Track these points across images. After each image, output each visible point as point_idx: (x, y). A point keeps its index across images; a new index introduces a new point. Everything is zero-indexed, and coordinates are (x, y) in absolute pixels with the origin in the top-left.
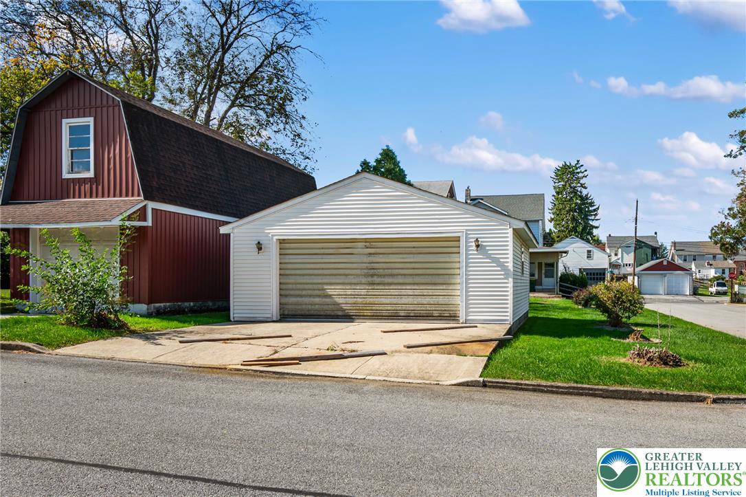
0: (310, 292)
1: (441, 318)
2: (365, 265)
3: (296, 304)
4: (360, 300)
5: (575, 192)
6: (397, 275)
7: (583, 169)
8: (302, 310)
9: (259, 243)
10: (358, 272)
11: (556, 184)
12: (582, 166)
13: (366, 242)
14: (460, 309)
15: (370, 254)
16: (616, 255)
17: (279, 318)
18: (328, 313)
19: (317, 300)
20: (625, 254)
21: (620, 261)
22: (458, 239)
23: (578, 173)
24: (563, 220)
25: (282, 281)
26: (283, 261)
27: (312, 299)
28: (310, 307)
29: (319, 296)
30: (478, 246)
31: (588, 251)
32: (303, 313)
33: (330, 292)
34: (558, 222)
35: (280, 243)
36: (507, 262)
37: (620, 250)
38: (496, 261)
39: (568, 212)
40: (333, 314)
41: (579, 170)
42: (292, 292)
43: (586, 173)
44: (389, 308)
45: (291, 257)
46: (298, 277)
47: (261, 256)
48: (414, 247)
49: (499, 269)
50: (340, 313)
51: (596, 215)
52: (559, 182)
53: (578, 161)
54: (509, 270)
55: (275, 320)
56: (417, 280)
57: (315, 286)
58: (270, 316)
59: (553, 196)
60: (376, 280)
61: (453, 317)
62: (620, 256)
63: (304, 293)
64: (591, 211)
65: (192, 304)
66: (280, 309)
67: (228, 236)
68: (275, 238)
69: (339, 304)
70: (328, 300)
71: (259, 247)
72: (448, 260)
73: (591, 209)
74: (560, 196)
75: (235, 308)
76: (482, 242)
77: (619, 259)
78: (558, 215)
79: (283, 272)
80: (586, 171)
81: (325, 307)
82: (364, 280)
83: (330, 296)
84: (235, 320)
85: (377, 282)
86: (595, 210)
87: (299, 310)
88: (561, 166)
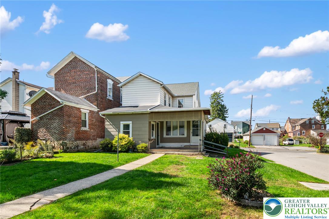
7: (222, 94)
11: (211, 100)
20: (238, 128)
21: (236, 131)
37: (236, 126)
39: (216, 111)
43: (223, 96)
51: (227, 112)
52: (213, 99)
53: (220, 91)
62: (236, 129)
73: (225, 110)
74: (213, 105)
86: (226, 111)
88: (213, 93)
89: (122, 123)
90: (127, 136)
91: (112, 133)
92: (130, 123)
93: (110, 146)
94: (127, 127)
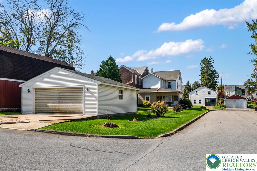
0: (43, 105)
1: (78, 113)
2: (58, 96)
3: (40, 109)
4: (56, 108)
5: (209, 69)
6: (67, 99)
8: (41, 110)
9: (28, 90)
10: (56, 98)
11: (202, 66)
12: (212, 59)
13: (58, 89)
14: (83, 110)
15: (59, 93)
16: (228, 93)
17: (35, 113)
18: (48, 111)
19: (45, 107)
22: (82, 88)
23: (210, 61)
24: (204, 79)
25: (36, 101)
26: (36, 95)
27: (44, 107)
28: (43, 110)
29: (45, 106)
30: (87, 90)
31: (209, 91)
32: (41, 111)
33: (48, 105)
34: (202, 80)
35: (35, 90)
36: (96, 95)
37: (229, 91)
38: (93, 95)
39: (206, 76)
40: (49, 112)
41: (211, 60)
42: (38, 105)
44: (64, 110)
45: (38, 94)
46: (40, 100)
47: (29, 94)
48: (71, 91)
49: (94, 97)
50: (51, 112)
52: (203, 65)
53: (210, 57)
54: (97, 98)
55: (33, 113)
56: (72, 101)
57: (44, 103)
58: (32, 112)
59: (201, 70)
60: (61, 101)
61: (81, 113)
63: (41, 105)
64: (216, 76)
65: (17, 109)
66: (35, 110)
67: (21, 87)
68: (33, 88)
69: (50, 109)
70: (48, 108)
71: (29, 91)
72: (80, 95)
74: (203, 70)
75: (23, 110)
76: (89, 89)
77: (228, 94)
78: (202, 78)
79: (36, 99)
80: (213, 61)
81: (47, 110)
82: (57, 101)
83: (48, 106)
84: (23, 113)
85: (61, 102)
87: (40, 110)
88: (204, 59)
89: (146, 96)
90: (148, 101)
91: (142, 100)
92: (149, 96)
93: (142, 105)
94: (147, 98)
